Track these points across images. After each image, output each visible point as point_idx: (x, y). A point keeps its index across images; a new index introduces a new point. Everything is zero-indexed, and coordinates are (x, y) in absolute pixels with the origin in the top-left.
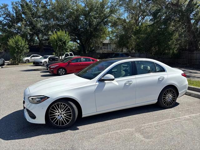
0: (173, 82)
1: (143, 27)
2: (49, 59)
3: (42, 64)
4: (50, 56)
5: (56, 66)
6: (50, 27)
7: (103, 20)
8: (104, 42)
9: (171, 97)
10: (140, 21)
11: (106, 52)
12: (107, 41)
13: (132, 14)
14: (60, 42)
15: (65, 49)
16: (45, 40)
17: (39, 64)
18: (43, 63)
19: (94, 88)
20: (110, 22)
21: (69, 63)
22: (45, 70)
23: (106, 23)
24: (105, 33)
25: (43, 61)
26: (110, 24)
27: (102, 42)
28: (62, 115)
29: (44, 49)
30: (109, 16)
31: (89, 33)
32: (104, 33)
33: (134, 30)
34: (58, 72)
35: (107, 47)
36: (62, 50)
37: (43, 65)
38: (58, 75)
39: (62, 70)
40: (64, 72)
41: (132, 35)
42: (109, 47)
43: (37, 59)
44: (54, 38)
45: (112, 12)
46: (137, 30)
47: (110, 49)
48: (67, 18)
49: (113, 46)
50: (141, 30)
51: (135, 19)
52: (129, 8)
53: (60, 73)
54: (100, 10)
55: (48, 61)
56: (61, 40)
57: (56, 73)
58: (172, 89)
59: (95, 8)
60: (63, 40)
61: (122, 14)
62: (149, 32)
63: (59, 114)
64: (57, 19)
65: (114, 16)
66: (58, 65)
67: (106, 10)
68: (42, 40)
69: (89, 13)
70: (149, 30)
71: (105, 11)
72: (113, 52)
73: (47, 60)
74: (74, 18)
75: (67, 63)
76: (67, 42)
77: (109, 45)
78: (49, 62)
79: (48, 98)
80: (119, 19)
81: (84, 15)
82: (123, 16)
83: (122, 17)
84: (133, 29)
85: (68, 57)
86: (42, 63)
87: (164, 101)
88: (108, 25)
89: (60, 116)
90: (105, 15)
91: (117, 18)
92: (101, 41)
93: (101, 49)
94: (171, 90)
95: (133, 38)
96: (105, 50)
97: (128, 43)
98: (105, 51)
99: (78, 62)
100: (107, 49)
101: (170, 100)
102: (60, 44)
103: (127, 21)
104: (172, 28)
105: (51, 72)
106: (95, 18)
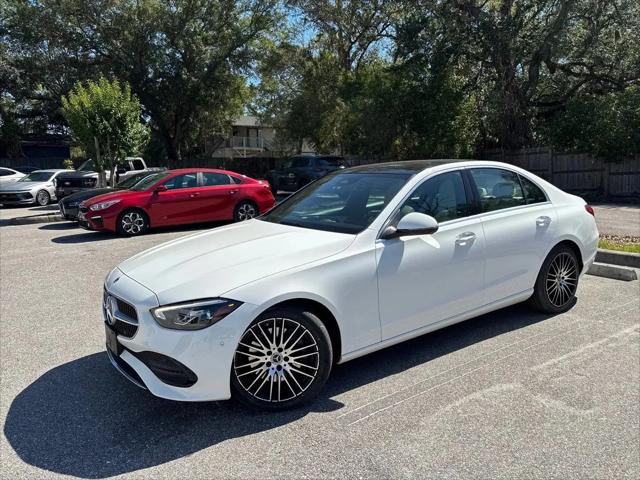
0: (570, 233)
1: (366, 76)
2: (60, 181)
3: (30, 201)
4: (58, 172)
5: (111, 202)
6: (42, 69)
7: (233, 48)
8: (237, 124)
9: (566, 278)
10: (355, 53)
11: (245, 157)
12: (246, 120)
13: (332, 31)
14: (105, 122)
15: (124, 144)
16: (23, 117)
17: (19, 200)
18: (34, 195)
19: (374, 261)
20: (257, 57)
21: (156, 193)
22: (56, 219)
23: (243, 60)
24: (240, 94)
25: (35, 188)
26: (255, 64)
27: (229, 122)
28: (283, 363)
29: (25, 148)
30: (251, 37)
31: (188, 93)
32: (237, 91)
33: (339, 84)
34: (119, 224)
35: (248, 140)
36: (113, 149)
37: (37, 204)
38: (120, 233)
39: (134, 217)
40: (140, 223)
41: (339, 100)
42: (253, 138)
43: (8, 183)
44: (81, 104)
45: (259, 23)
46: (350, 85)
47: (258, 146)
48: (106, 39)
49: (269, 136)
50: (361, 84)
51: (340, 49)
52: (319, 13)
53: (128, 228)
54: (221, 15)
55: (54, 188)
56: (106, 114)
57: (114, 229)
58: (566, 254)
59: (203, 5)
60: (116, 114)
61: (295, 32)
62: (388, 89)
63: (269, 359)
64: (69, 40)
65: (271, 38)
66: (118, 201)
67: (242, 17)
68: (11, 114)
69: (183, 22)
70: (388, 85)
71: (237, 19)
72: (267, 155)
73: (49, 185)
74: (131, 39)
75: (148, 192)
76: (128, 119)
77: (252, 133)
78: (56, 192)
79: (238, 304)
80: (284, 46)
81: (166, 30)
82: (299, 37)
83: (294, 43)
84: (335, 80)
85: (127, 173)
86: (29, 196)
87: (549, 291)
88: (250, 67)
89: (274, 365)
90: (237, 32)
91: (278, 43)
92: (228, 118)
93: (228, 145)
94: (566, 257)
95: (341, 107)
96: (240, 148)
97: (319, 124)
98: (243, 151)
99: (180, 187)
100: (248, 145)
101: (563, 288)
102: (105, 128)
103: (315, 54)
104: (458, 79)
105: (95, 226)
106: (206, 42)
